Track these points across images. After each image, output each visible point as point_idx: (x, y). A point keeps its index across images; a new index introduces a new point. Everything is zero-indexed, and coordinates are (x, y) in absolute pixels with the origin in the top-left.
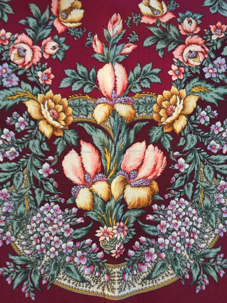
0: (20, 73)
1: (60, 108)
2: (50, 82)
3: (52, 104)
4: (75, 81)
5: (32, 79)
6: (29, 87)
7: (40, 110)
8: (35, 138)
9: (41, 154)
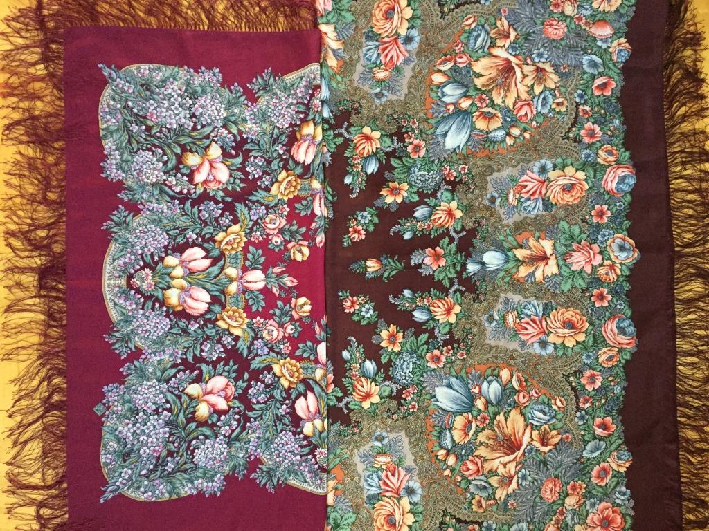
0: (269, 346)
1: (295, 369)
2: (288, 352)
3: (290, 366)
4: (305, 351)
5: (277, 350)
6: (275, 355)
7: (282, 370)
8: (278, 388)
9: (281, 399)
